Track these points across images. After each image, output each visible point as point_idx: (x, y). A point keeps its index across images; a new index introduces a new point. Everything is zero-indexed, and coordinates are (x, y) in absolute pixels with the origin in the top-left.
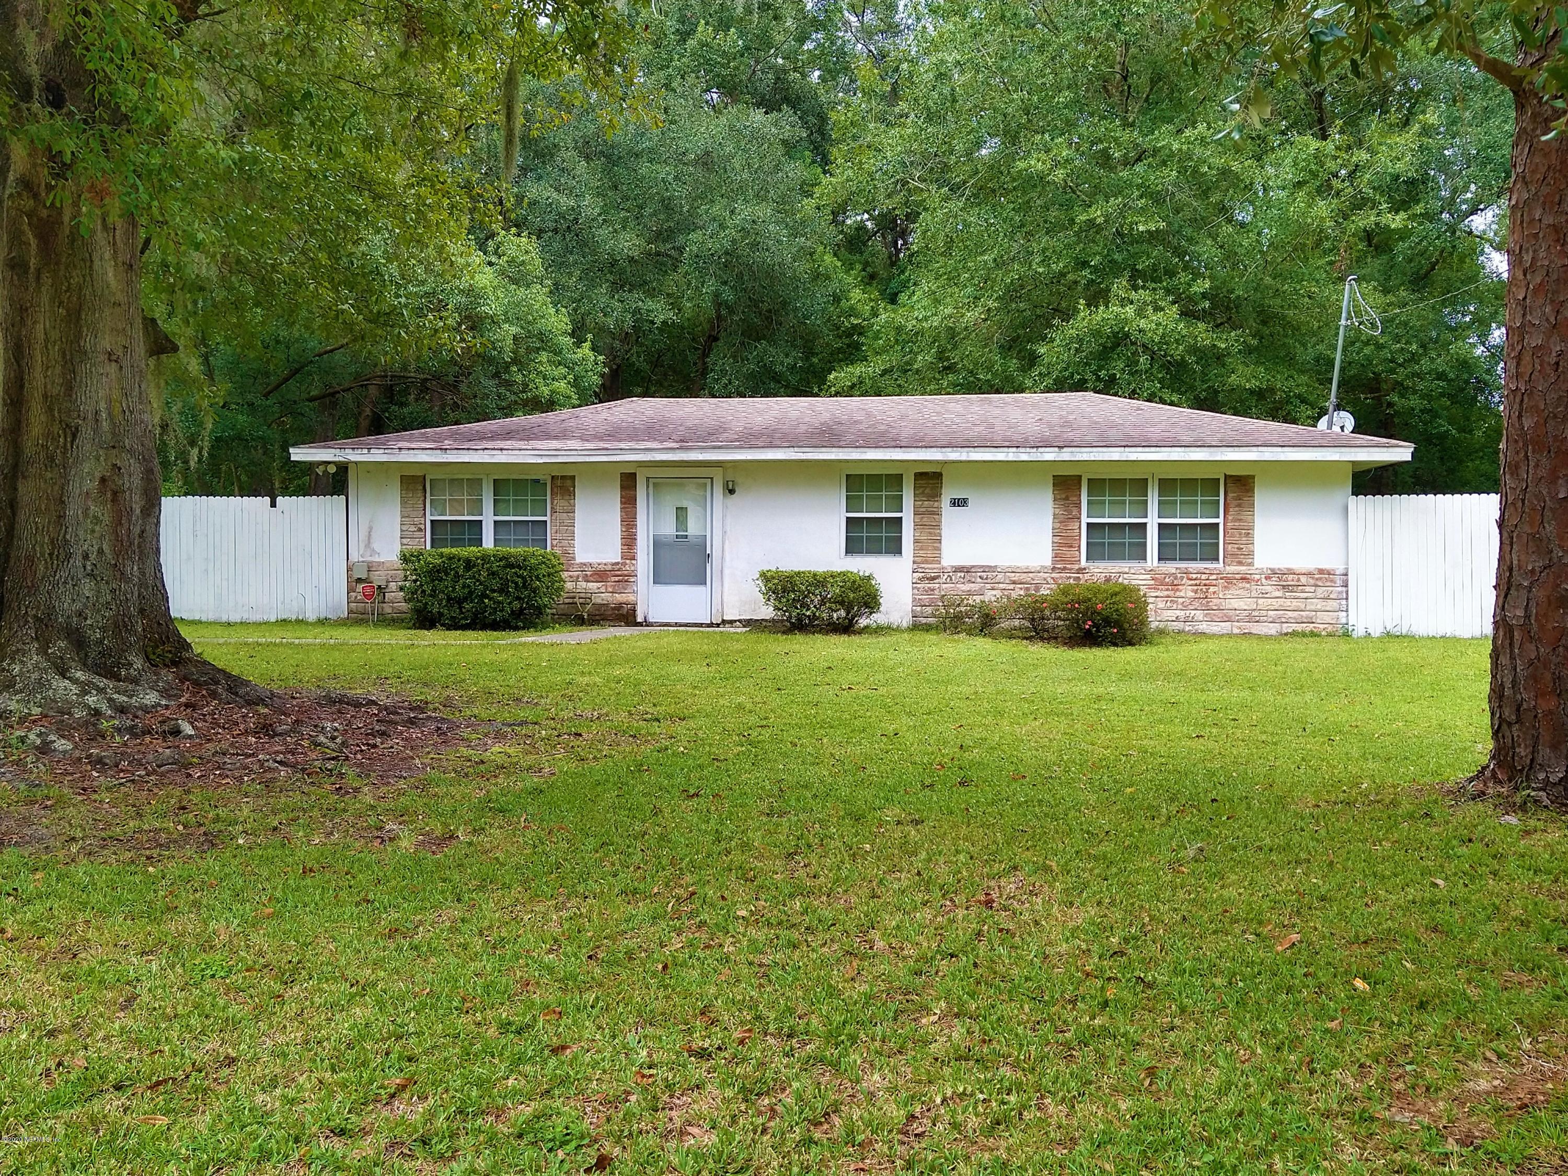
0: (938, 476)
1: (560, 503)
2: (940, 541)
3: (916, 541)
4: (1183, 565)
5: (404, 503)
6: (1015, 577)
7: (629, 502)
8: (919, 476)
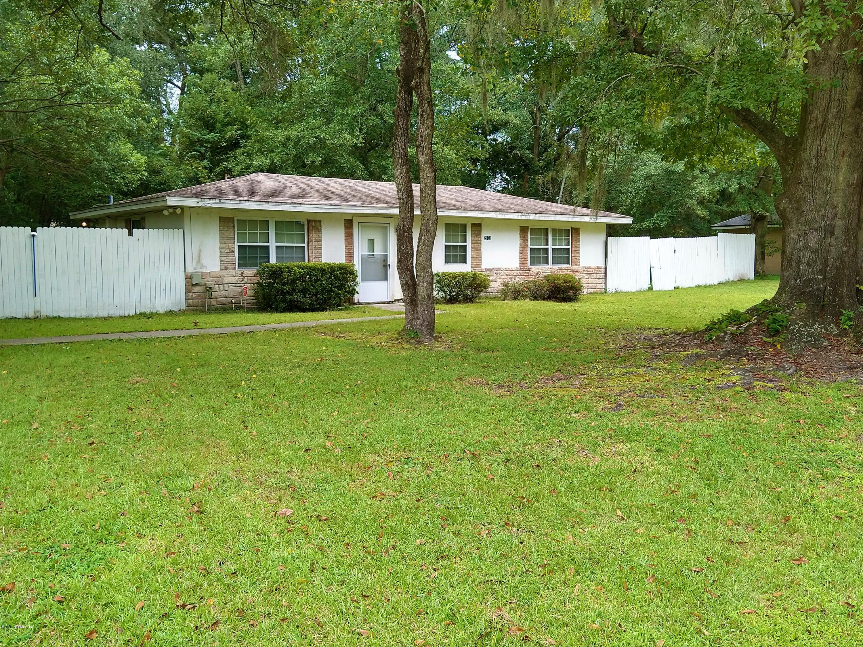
0: (480, 225)
1: (313, 236)
2: (481, 256)
3: (472, 257)
4: (559, 266)
5: (221, 235)
6: (508, 273)
7: (349, 236)
8: (473, 225)
